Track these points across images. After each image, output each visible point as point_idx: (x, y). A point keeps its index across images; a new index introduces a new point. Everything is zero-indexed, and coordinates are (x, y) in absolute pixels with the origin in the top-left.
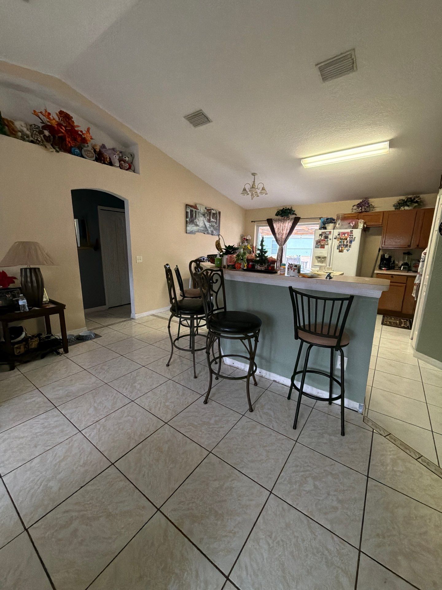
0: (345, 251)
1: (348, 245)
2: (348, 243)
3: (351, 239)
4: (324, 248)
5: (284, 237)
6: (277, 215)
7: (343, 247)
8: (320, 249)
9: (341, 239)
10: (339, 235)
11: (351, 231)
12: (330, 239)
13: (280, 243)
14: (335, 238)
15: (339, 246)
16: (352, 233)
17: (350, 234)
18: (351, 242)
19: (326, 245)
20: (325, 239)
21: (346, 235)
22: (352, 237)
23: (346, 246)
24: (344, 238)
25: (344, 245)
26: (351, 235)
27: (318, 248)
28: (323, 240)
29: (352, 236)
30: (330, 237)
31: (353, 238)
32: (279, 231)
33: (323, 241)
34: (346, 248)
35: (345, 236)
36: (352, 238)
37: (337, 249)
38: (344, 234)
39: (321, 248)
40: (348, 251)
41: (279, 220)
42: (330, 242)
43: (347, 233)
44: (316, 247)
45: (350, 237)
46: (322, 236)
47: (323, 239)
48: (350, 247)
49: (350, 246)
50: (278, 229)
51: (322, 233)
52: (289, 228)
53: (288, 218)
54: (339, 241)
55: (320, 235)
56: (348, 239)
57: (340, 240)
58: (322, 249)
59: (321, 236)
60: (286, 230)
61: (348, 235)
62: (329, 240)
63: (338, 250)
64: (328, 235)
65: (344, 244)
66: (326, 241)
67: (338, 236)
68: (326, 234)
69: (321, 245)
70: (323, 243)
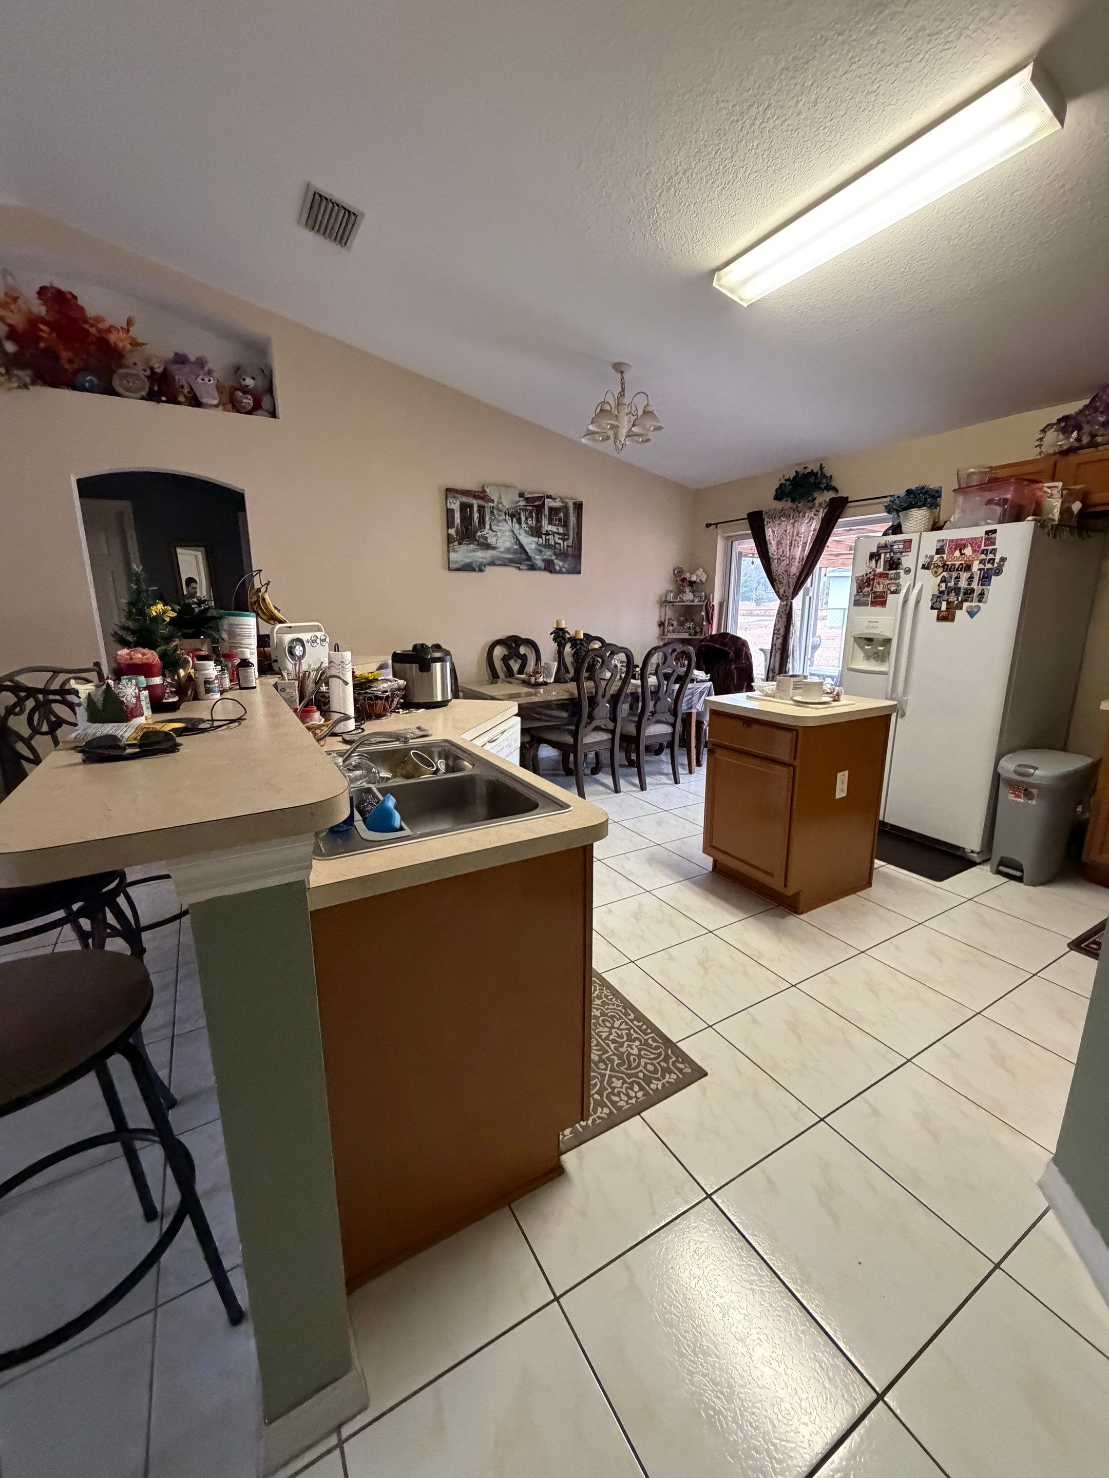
0: (961, 615)
1: (973, 591)
2: (974, 585)
3: (989, 566)
4: (883, 604)
5: (795, 569)
6: (779, 496)
7: (952, 598)
8: (869, 609)
9: (946, 567)
10: (939, 551)
11: (987, 533)
12: (908, 571)
13: (781, 591)
14: (924, 567)
15: (938, 597)
16: (994, 544)
17: (983, 548)
18: (986, 578)
19: (892, 593)
20: (890, 569)
21: (968, 551)
22: (991, 556)
23: (965, 594)
24: (958, 563)
25: (957, 590)
26: (990, 548)
27: (865, 604)
28: (881, 575)
29: (994, 551)
30: (908, 561)
31: (997, 560)
32: (780, 551)
33: (881, 580)
34: (966, 605)
35: (962, 554)
36: (992, 561)
37: (932, 608)
38: (960, 545)
39: (874, 604)
40: (972, 614)
41: (783, 514)
42: (905, 581)
43: (973, 542)
44: (857, 603)
45: (983, 556)
46: (880, 558)
47: (880, 570)
48: (980, 601)
49: (982, 594)
50: (779, 543)
51: (878, 547)
52: (810, 538)
53: (810, 505)
54: (939, 578)
55: (872, 556)
56: (976, 566)
57: (945, 574)
58: (878, 609)
59: (874, 562)
60: (800, 547)
61: (974, 551)
62: (902, 572)
63: (936, 612)
64: (898, 556)
65: (960, 588)
66: (891, 579)
67: (936, 557)
68: (892, 551)
69: (875, 592)
70: (882, 588)
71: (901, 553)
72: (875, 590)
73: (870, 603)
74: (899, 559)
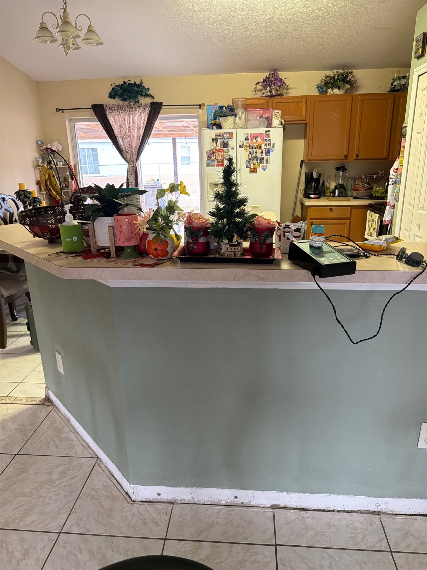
4: (222, 165)
6: (113, 95)
8: (215, 168)
11: (266, 131)
12: (233, 149)
16: (269, 137)
17: (265, 138)
27: (213, 166)
28: (219, 150)
32: (123, 132)
33: (220, 153)
39: (218, 165)
40: (264, 169)
41: (119, 108)
42: (232, 153)
43: (261, 135)
44: (208, 165)
50: (121, 126)
51: (216, 135)
52: (142, 125)
53: (137, 104)
55: (213, 140)
58: (220, 168)
59: (214, 143)
61: (262, 140)
66: (225, 152)
70: (221, 157)
74: (227, 142)
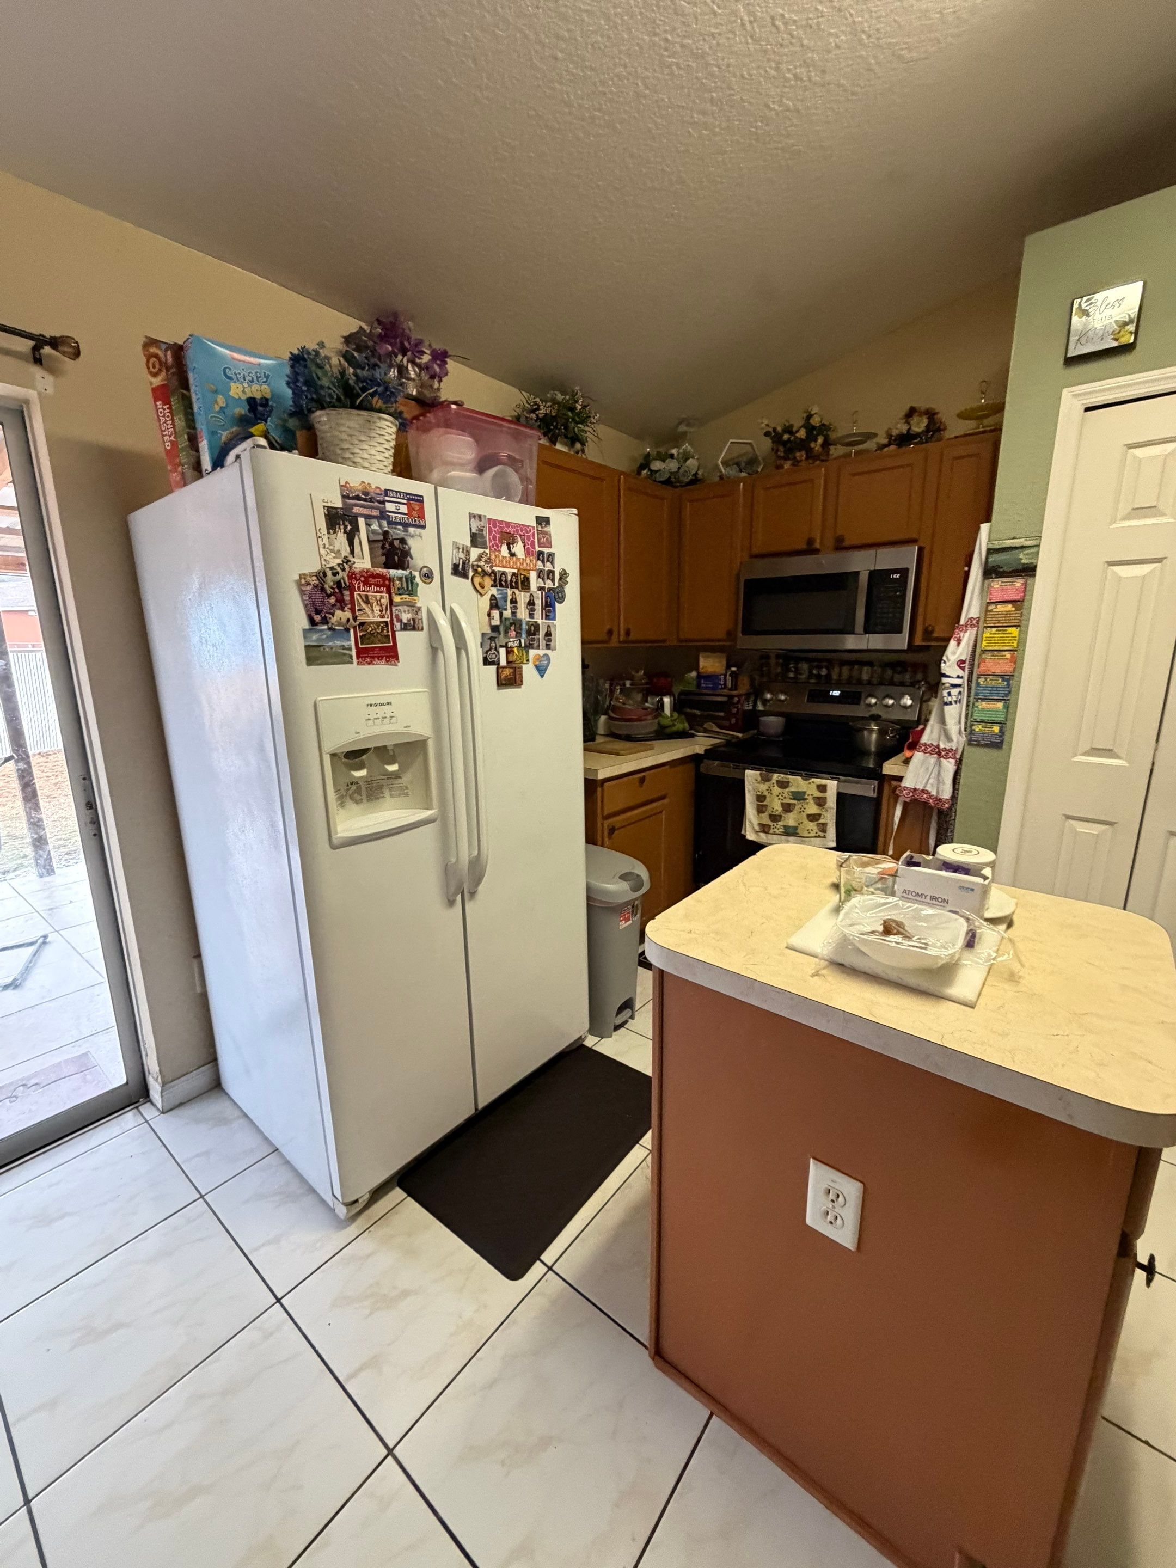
0: (528, 671)
4: (390, 654)
8: (355, 671)
12: (428, 576)
16: (548, 544)
17: (537, 549)
19: (405, 627)
22: (548, 566)
26: (545, 549)
27: (340, 658)
28: (368, 578)
29: (551, 558)
30: (423, 550)
31: (555, 576)
36: (550, 575)
39: (365, 655)
40: (541, 670)
42: (427, 596)
44: (315, 656)
45: (539, 565)
51: (344, 497)
56: (534, 583)
58: (380, 669)
66: (395, 591)
68: (383, 517)
69: (362, 624)
70: (377, 613)
71: (406, 525)
72: (361, 619)
73: (354, 653)
74: (403, 541)
